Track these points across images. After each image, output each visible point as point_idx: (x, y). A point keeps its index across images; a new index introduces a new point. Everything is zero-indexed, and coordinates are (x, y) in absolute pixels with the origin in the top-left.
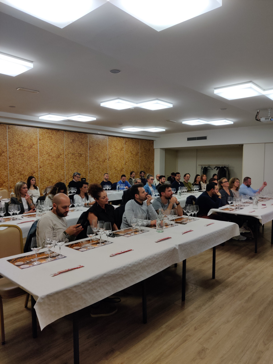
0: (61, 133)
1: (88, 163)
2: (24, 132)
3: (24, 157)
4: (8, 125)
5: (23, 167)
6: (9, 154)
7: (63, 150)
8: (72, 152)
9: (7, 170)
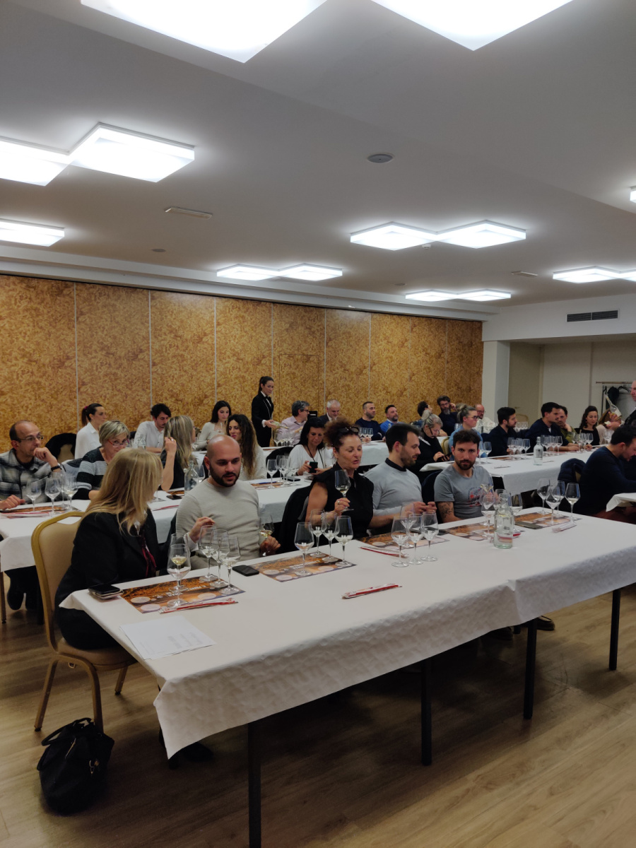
0: (264, 308)
1: (324, 376)
2: (185, 307)
3: (185, 362)
4: (152, 292)
5: (183, 385)
6: (152, 356)
7: (268, 346)
8: (289, 351)
9: (148, 391)
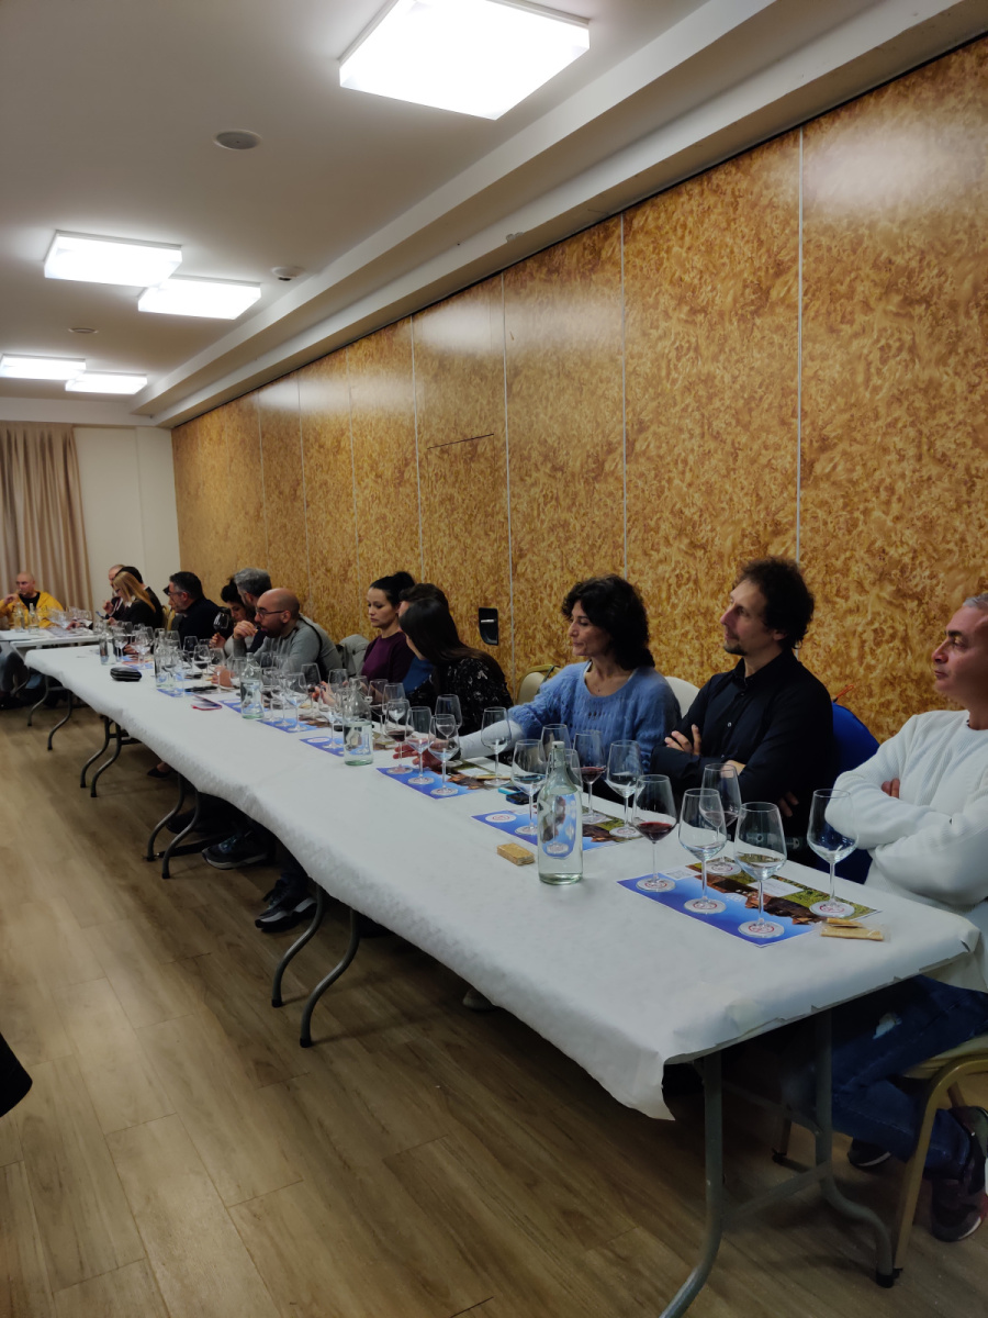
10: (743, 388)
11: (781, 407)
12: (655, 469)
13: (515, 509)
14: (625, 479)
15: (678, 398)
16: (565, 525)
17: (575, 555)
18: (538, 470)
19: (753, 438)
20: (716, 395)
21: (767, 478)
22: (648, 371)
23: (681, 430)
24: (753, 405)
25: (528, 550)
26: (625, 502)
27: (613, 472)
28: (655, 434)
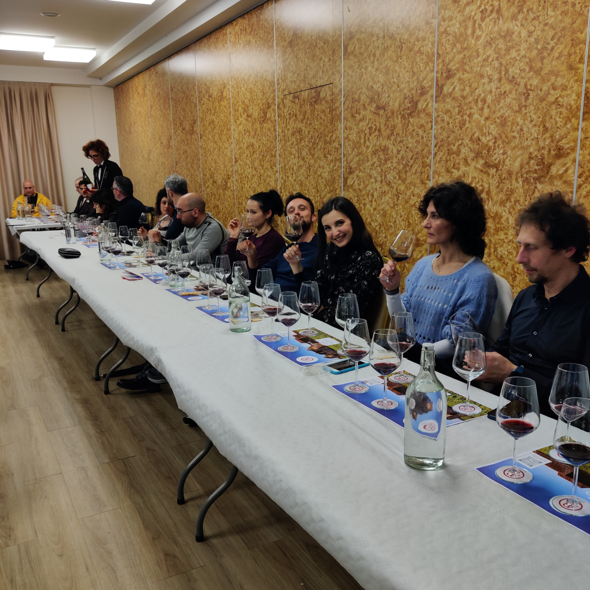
10: (537, 41)
11: (570, 55)
12: (458, 107)
13: (347, 138)
14: (434, 115)
15: (481, 51)
16: (385, 149)
17: (391, 172)
18: (365, 108)
19: (543, 81)
20: (513, 47)
21: (553, 112)
22: (457, 30)
23: (482, 76)
24: (545, 54)
25: (356, 168)
26: (433, 132)
27: (424, 110)
28: (460, 79)
